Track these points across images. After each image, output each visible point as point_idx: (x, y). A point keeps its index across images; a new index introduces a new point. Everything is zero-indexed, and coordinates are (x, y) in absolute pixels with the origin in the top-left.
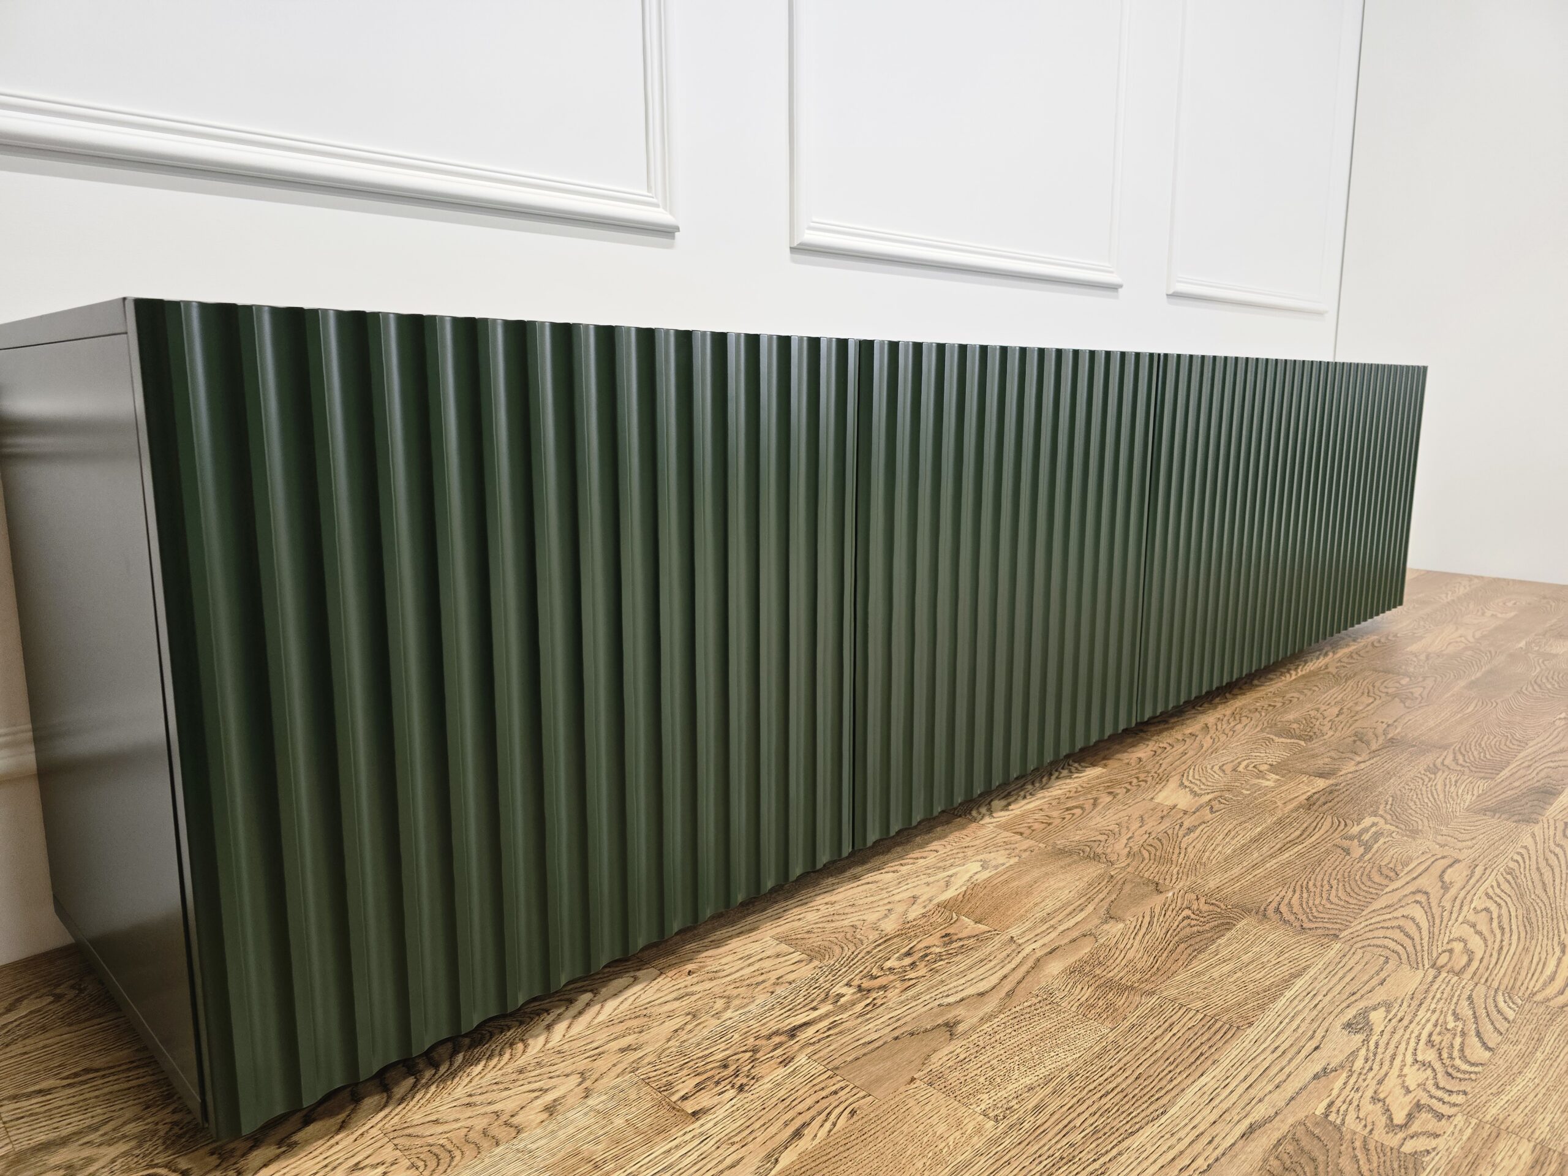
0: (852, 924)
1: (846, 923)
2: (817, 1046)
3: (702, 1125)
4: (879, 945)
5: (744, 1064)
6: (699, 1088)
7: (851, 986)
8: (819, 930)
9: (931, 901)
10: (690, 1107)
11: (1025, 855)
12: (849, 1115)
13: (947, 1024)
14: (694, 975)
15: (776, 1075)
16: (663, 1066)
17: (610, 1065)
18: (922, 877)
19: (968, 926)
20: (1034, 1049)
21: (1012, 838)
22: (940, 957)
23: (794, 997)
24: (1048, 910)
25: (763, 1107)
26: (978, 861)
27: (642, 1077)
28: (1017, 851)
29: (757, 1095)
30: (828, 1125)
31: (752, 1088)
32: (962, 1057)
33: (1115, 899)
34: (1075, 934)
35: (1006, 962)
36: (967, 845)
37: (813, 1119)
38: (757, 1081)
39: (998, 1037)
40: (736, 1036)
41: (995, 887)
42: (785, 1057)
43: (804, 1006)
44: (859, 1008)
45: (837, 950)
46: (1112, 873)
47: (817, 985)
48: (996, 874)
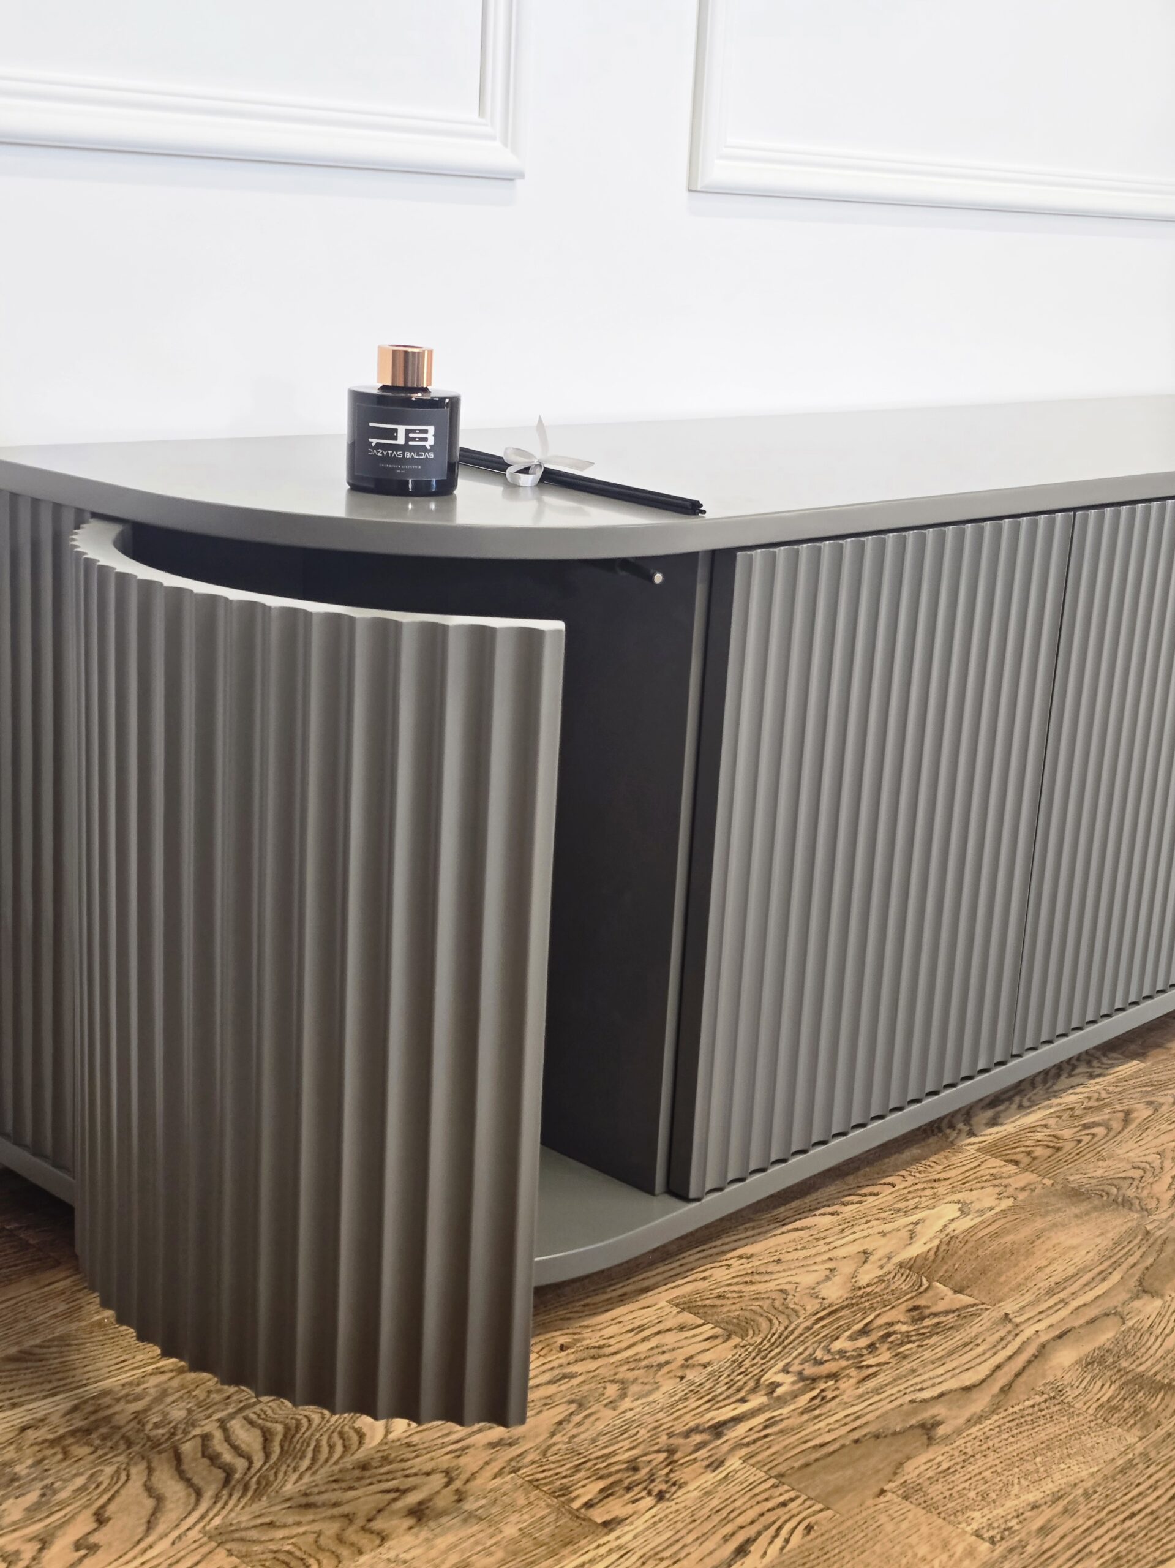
0: (779, 1287)
1: (772, 1285)
2: (752, 1448)
3: (618, 1538)
4: (822, 1319)
5: (659, 1467)
6: (606, 1493)
7: (788, 1372)
8: (735, 1295)
9: (889, 1258)
10: (599, 1515)
11: (1022, 1196)
12: (805, 1532)
13: (922, 1426)
14: (569, 1351)
15: (704, 1481)
16: (552, 1466)
17: (481, 1463)
18: (875, 1223)
19: (945, 1297)
20: (1038, 1459)
21: (1004, 1170)
22: (907, 1338)
23: (712, 1385)
24: (1057, 1278)
25: (693, 1518)
26: (954, 1202)
27: (527, 1478)
28: (1010, 1191)
29: (683, 1505)
30: (779, 1542)
31: (675, 1496)
32: (945, 1466)
33: (1151, 1265)
34: (1093, 1312)
35: (1000, 1347)
36: (937, 1177)
37: (759, 1534)
38: (680, 1487)
39: (990, 1444)
40: (643, 1432)
41: (981, 1241)
42: (711, 1460)
43: (728, 1397)
44: (803, 1400)
45: (764, 1324)
46: (1149, 1227)
47: (742, 1370)
48: (982, 1222)
